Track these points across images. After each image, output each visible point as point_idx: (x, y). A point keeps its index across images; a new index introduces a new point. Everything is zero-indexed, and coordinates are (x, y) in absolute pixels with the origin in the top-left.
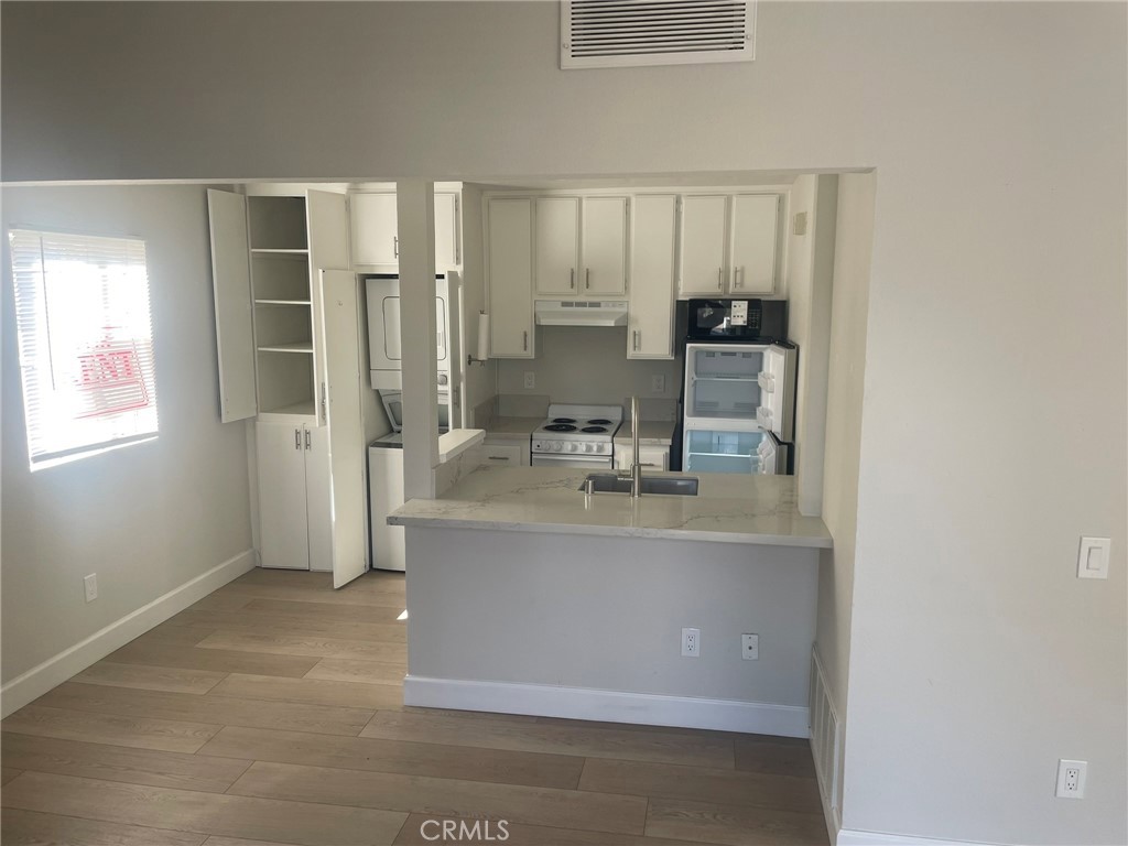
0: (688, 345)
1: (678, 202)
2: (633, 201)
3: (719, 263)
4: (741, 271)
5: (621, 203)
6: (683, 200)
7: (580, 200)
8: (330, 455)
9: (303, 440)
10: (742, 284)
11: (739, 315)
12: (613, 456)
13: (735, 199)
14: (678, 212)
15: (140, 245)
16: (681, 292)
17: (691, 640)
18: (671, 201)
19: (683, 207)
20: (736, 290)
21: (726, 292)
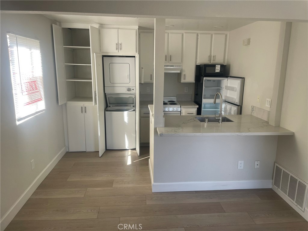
0: (204, 78)
1: (197, 35)
2: (184, 34)
3: (209, 54)
4: (214, 57)
5: (181, 35)
6: (199, 35)
7: (168, 33)
8: (98, 114)
9: (84, 110)
10: (215, 61)
11: (218, 69)
12: (180, 111)
13: (213, 35)
14: (197, 39)
15: (37, 42)
16: (198, 62)
17: (241, 164)
18: (195, 35)
19: (199, 37)
20: (213, 62)
21: (210, 63)
